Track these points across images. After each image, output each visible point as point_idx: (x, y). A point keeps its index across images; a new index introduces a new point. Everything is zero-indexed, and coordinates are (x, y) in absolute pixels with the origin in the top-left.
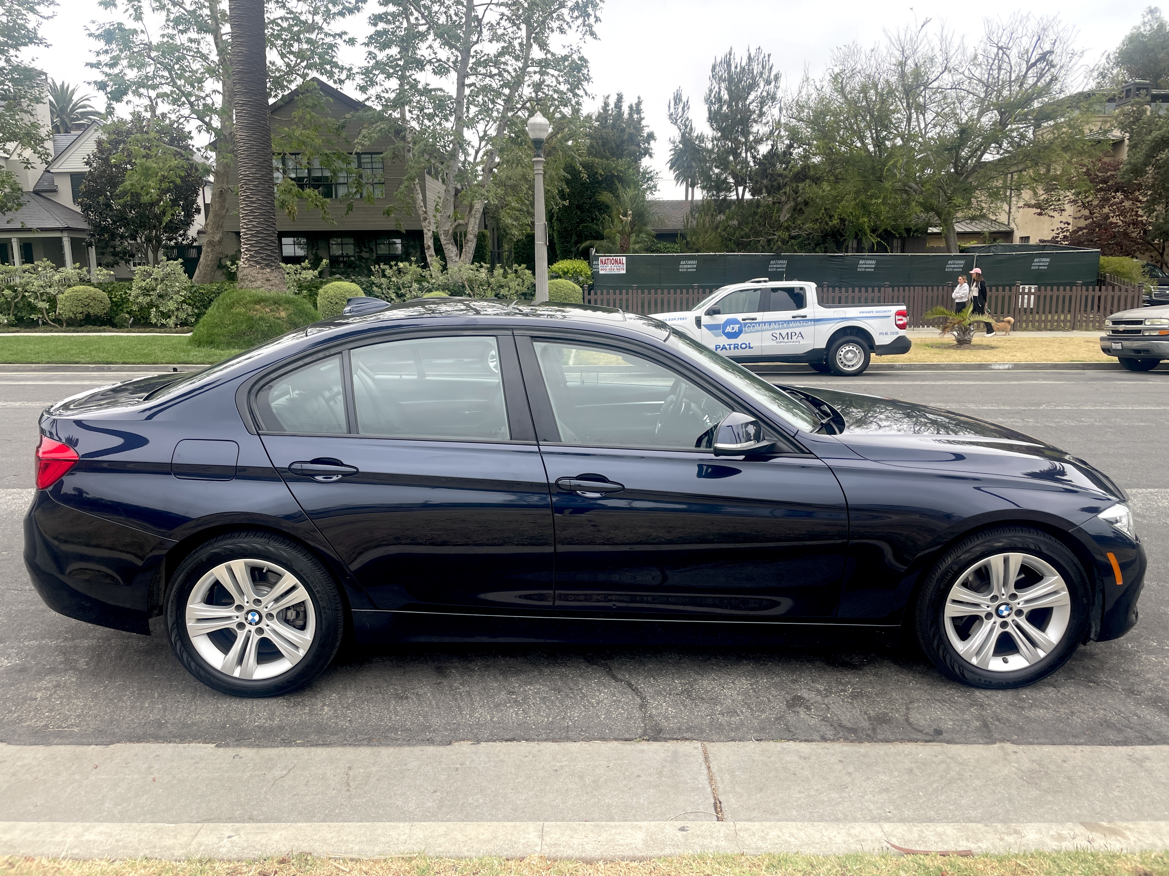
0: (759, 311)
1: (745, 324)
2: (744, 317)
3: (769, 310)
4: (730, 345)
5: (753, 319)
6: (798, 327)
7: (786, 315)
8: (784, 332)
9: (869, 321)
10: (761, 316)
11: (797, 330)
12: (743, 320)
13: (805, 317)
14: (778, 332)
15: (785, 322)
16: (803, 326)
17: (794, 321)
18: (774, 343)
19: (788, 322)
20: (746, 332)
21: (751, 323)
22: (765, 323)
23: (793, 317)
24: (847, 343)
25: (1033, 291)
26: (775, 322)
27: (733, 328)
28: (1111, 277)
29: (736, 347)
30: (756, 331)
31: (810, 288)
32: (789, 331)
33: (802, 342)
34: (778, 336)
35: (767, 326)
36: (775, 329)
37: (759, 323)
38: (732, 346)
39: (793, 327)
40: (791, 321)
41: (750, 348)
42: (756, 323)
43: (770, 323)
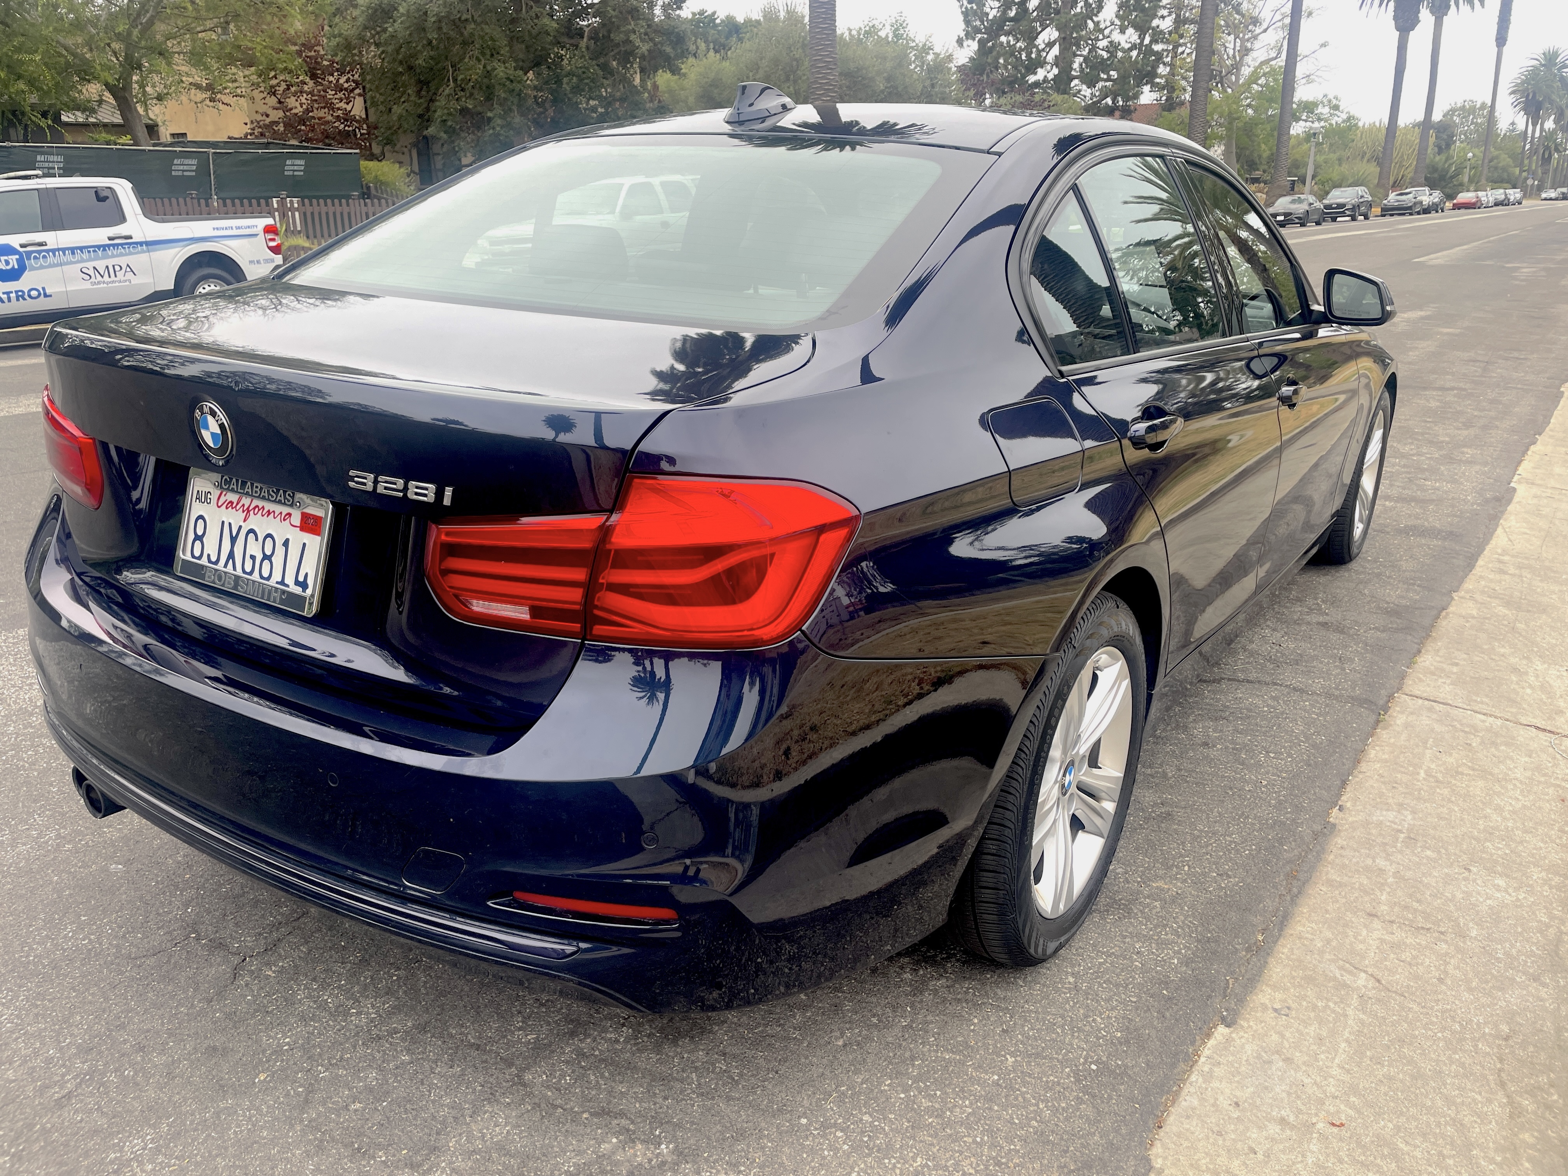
0: (45, 229)
1: (29, 254)
2: (23, 242)
3: (63, 228)
4: (8, 293)
5: (41, 244)
6: (122, 255)
7: (98, 235)
8: (101, 265)
9: (233, 243)
10: (54, 239)
11: (123, 261)
12: (22, 246)
13: (130, 237)
14: (90, 265)
15: (99, 247)
16: (131, 254)
17: (114, 245)
18: (87, 285)
19: (104, 247)
20: (33, 269)
21: (39, 252)
22: (64, 250)
23: (110, 239)
24: (205, 278)
25: (296, 205)
26: (81, 249)
27: (7, 263)
28: (376, 188)
29: (20, 296)
30: (51, 266)
31: (123, 188)
32: (110, 262)
33: (135, 281)
34: (91, 272)
35: (69, 257)
36: (83, 261)
37: (53, 251)
38: (13, 295)
39: (113, 256)
40: (109, 246)
41: (46, 296)
42: (48, 251)
43: (73, 250)
